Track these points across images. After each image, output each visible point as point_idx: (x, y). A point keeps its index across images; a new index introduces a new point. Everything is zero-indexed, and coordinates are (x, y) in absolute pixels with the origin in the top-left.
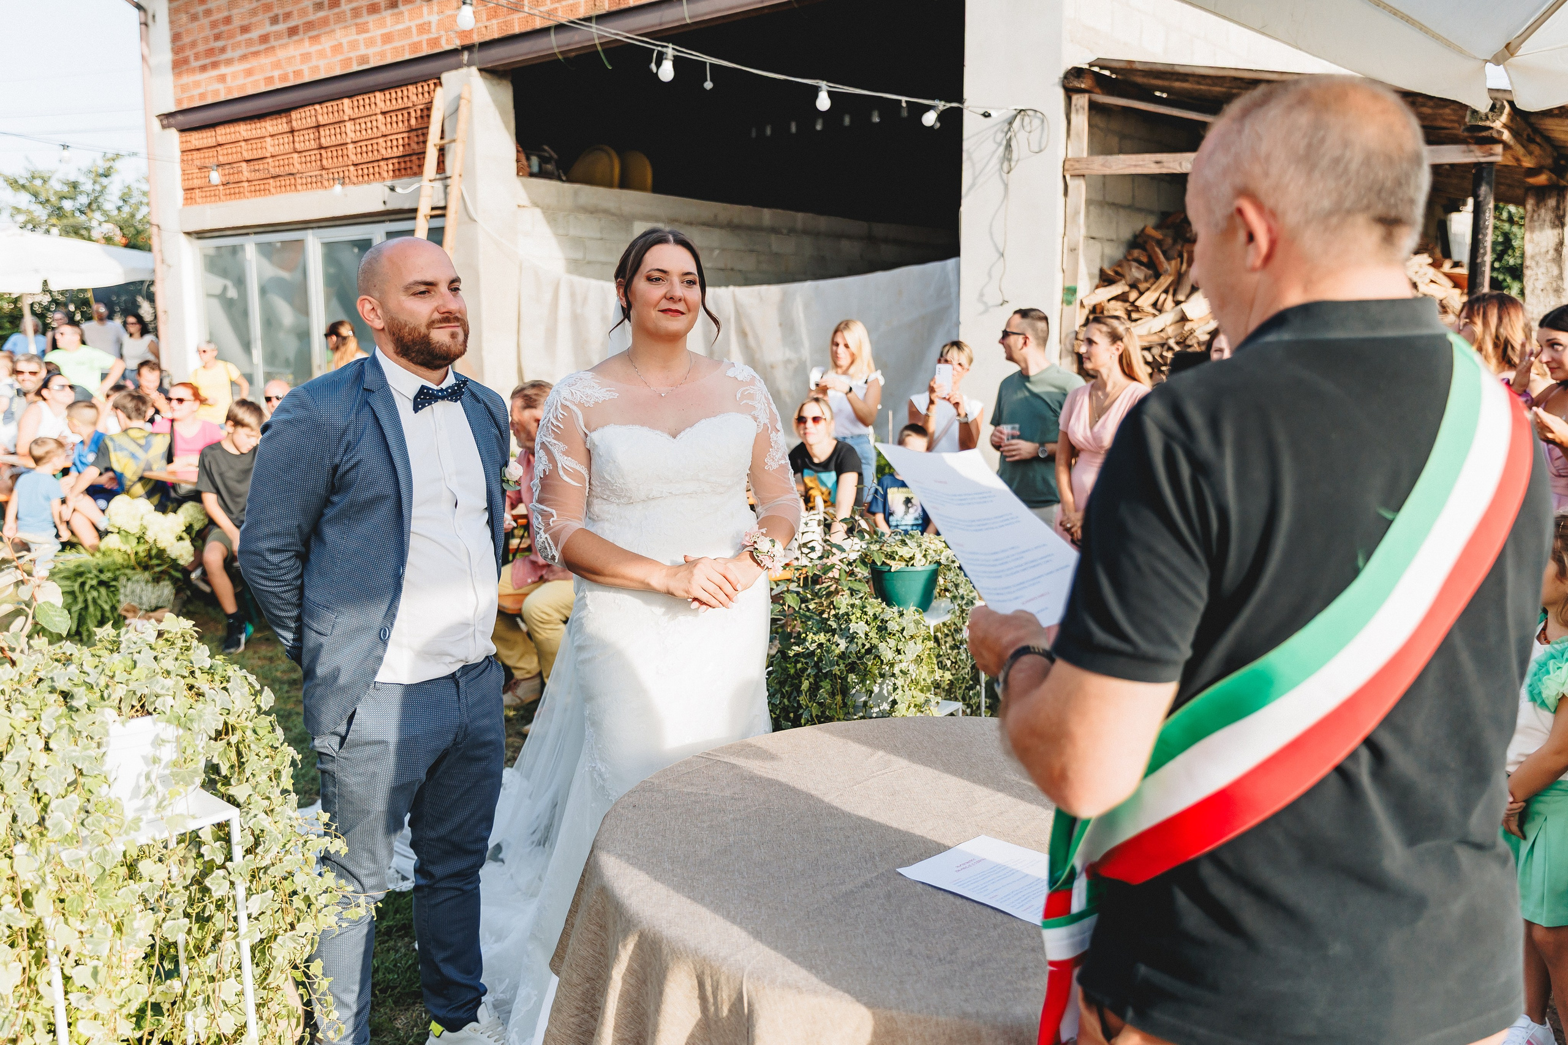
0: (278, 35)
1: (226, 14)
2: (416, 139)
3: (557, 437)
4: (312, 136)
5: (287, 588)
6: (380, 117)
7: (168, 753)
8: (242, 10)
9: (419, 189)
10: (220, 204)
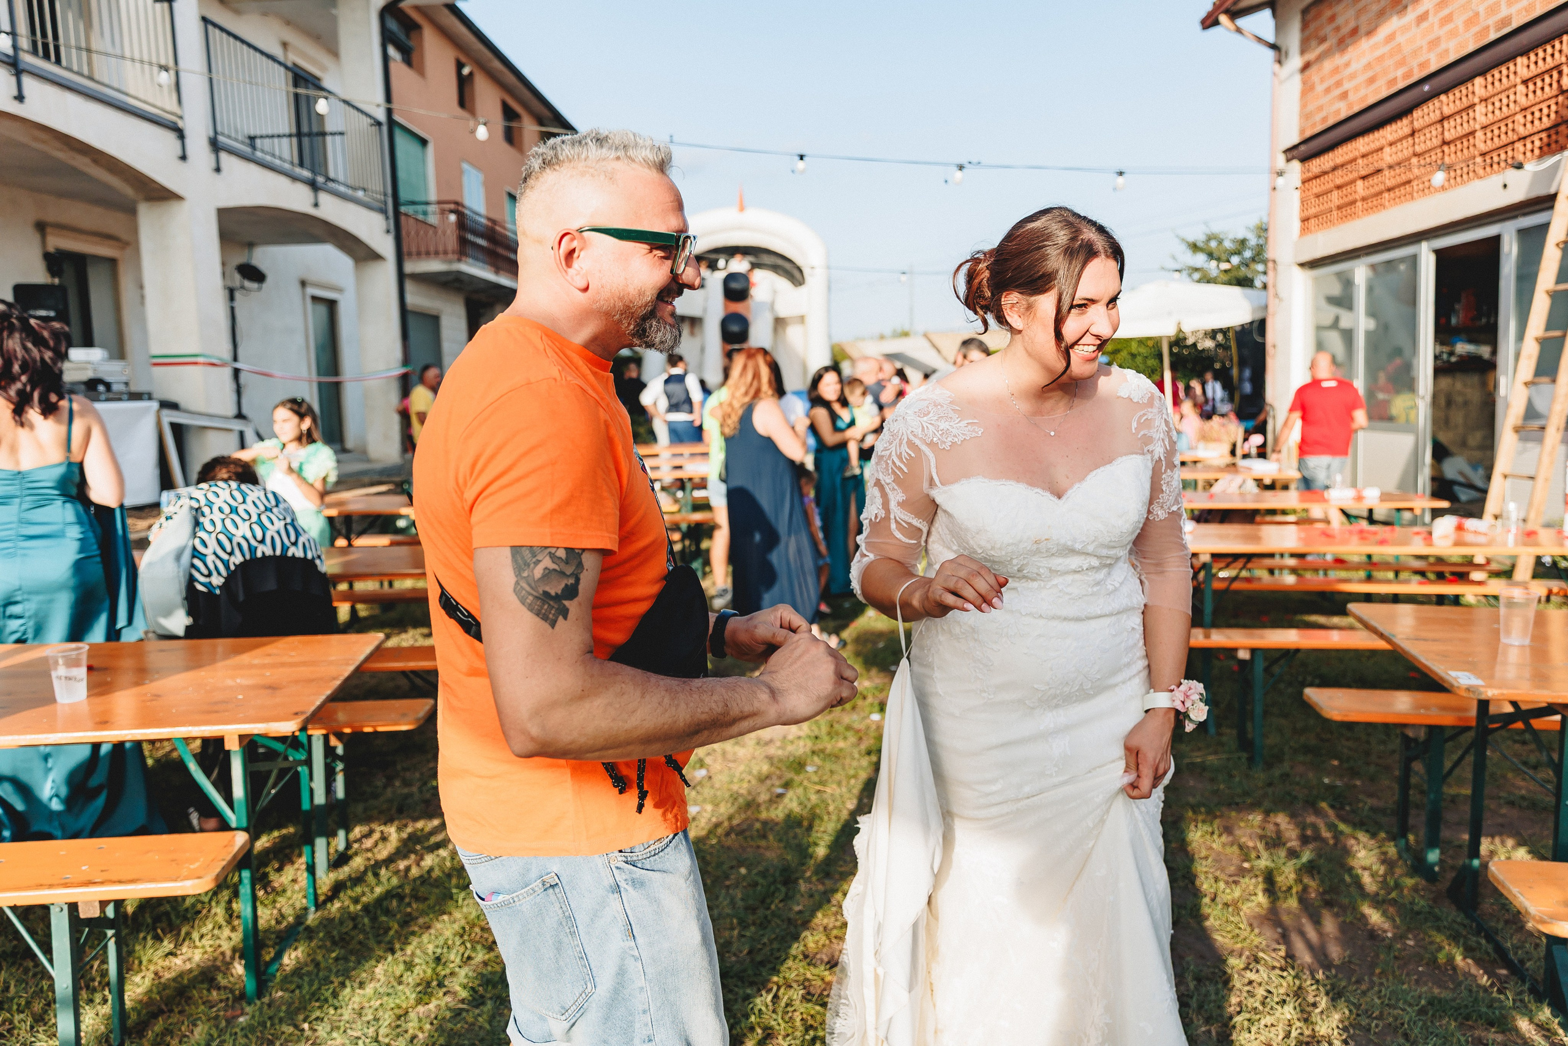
1: (1352, 25)
4: (1435, 133)
6: (1521, 88)
9: (1556, 165)
10: (1332, 230)
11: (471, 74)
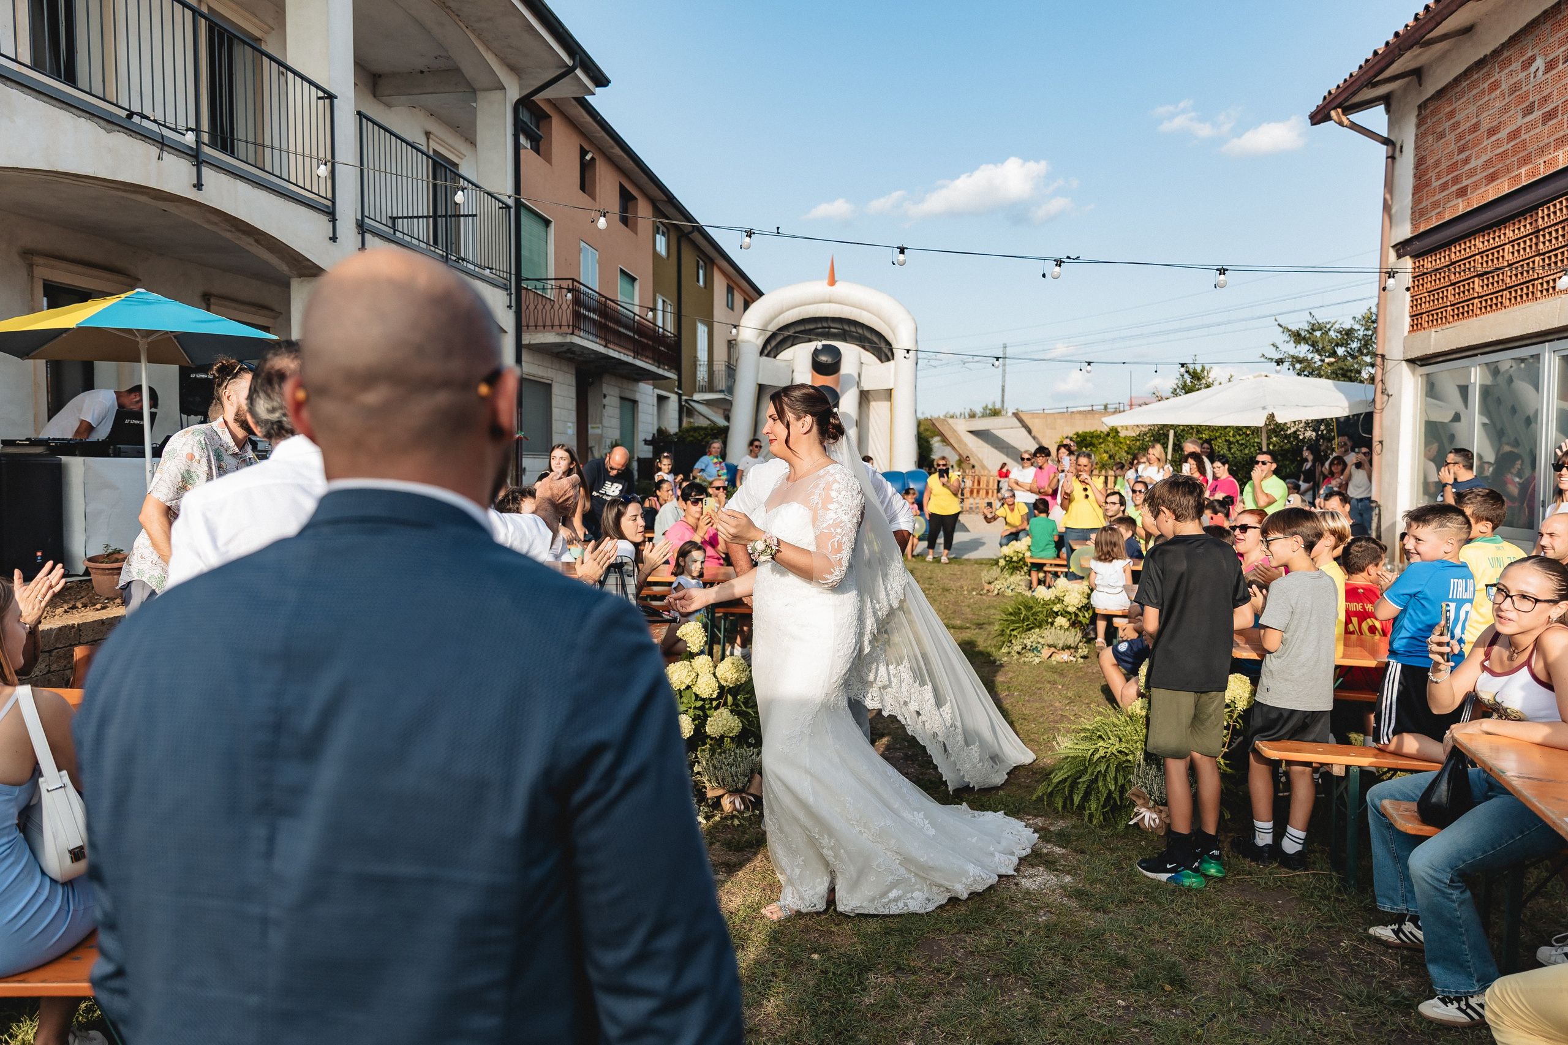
0: (1531, 126)
1: (1475, 120)
8: (1492, 111)
10: (1447, 326)
11: (593, 159)
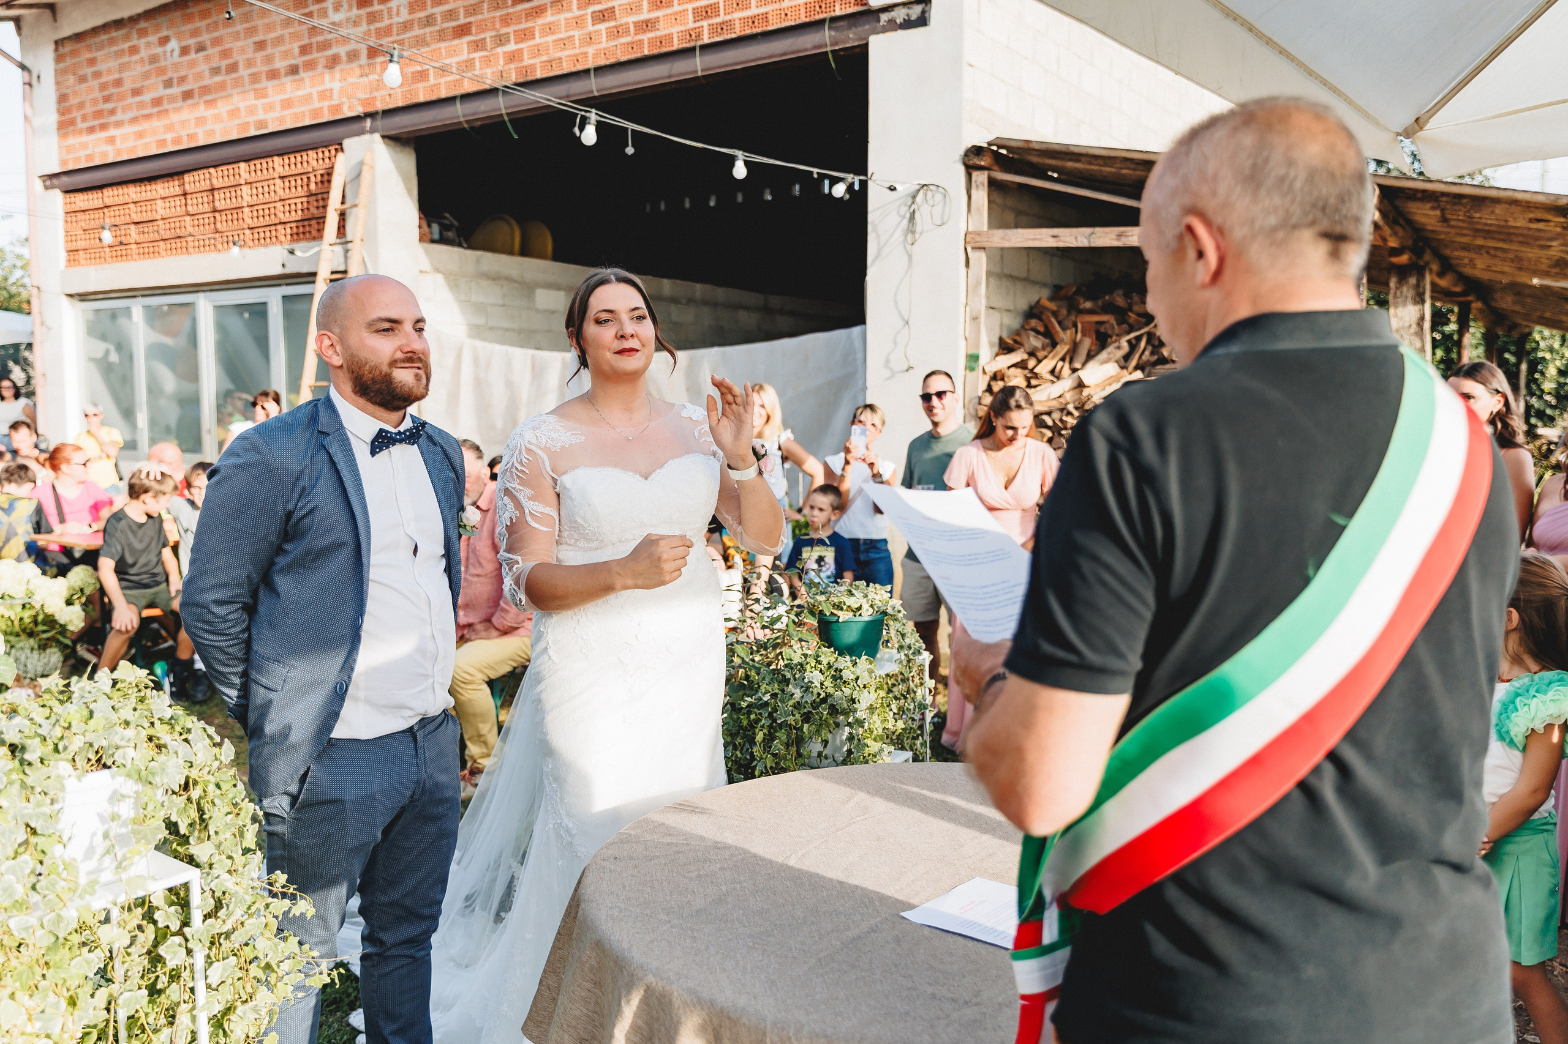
0: (172, 99)
1: (117, 76)
2: (315, 204)
3: (522, 482)
4: (206, 199)
5: (231, 642)
6: (278, 182)
7: (126, 810)
8: (133, 73)
9: (319, 253)
10: (106, 266)
